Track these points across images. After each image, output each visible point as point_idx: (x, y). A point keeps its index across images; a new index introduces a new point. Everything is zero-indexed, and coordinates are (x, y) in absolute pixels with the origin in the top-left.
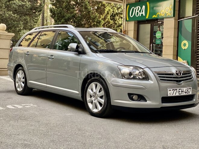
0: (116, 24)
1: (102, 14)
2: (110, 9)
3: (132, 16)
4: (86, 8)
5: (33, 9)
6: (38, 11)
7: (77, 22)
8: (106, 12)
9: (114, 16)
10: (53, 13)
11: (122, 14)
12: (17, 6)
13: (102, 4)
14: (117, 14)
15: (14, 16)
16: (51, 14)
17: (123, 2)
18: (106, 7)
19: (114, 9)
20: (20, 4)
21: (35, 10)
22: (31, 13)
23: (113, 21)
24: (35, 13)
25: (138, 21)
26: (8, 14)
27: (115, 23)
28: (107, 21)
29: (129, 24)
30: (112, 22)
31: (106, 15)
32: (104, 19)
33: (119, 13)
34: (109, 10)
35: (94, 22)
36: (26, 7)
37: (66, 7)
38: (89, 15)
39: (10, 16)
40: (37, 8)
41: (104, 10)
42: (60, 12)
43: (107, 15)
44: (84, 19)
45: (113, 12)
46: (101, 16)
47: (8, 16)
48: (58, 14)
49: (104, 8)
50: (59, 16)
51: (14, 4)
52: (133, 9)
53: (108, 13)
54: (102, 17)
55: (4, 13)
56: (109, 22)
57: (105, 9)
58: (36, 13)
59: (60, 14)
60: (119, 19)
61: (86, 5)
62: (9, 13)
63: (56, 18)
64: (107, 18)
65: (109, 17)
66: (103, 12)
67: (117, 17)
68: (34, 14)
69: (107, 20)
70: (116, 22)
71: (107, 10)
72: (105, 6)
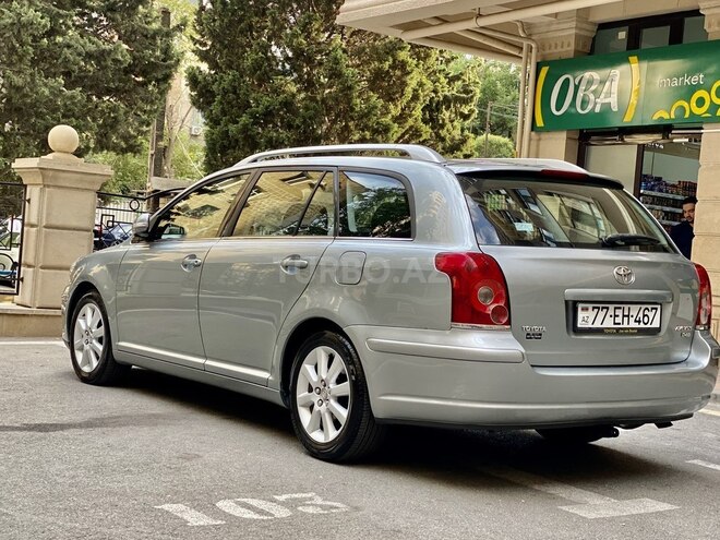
0: (443, 140)
1: (392, 100)
2: (424, 81)
3: (558, 109)
4: (335, 74)
5: (137, 69)
6: (158, 80)
7: (298, 127)
8: (409, 92)
9: (438, 110)
10: (201, 89)
11: (465, 102)
12: (79, 55)
13: (394, 61)
14: (447, 101)
15: (73, 97)
16: (193, 94)
17: (523, 55)
18: (409, 73)
19: (438, 80)
20: (92, 48)
21: (144, 73)
22: (130, 85)
23: (432, 128)
24: (144, 84)
25: (581, 131)
26: (46, 85)
27: (438, 135)
28: (411, 127)
29: (541, 142)
30: (427, 132)
31: (408, 106)
32: (400, 119)
33: (457, 99)
34: (421, 84)
35: (363, 131)
36: (113, 60)
37: (257, 66)
38: (349, 100)
39: (56, 96)
40: (154, 66)
41: (404, 84)
42: (234, 88)
43: (412, 105)
44: (327, 115)
45: (435, 91)
46: (392, 106)
47: (47, 92)
48: (225, 92)
49: (402, 76)
50: (229, 103)
51: (69, 46)
52: (566, 83)
53: (415, 98)
54: (393, 112)
55: (33, 80)
56: (417, 130)
57: (408, 78)
58: (150, 88)
59: (235, 93)
60: (452, 121)
61: (336, 61)
62: (51, 82)
63: (216, 108)
64: (410, 116)
65: (418, 113)
66: (397, 92)
67: (446, 114)
68: (140, 90)
69: (410, 122)
70: (443, 133)
71: (411, 83)
72: (408, 69)
